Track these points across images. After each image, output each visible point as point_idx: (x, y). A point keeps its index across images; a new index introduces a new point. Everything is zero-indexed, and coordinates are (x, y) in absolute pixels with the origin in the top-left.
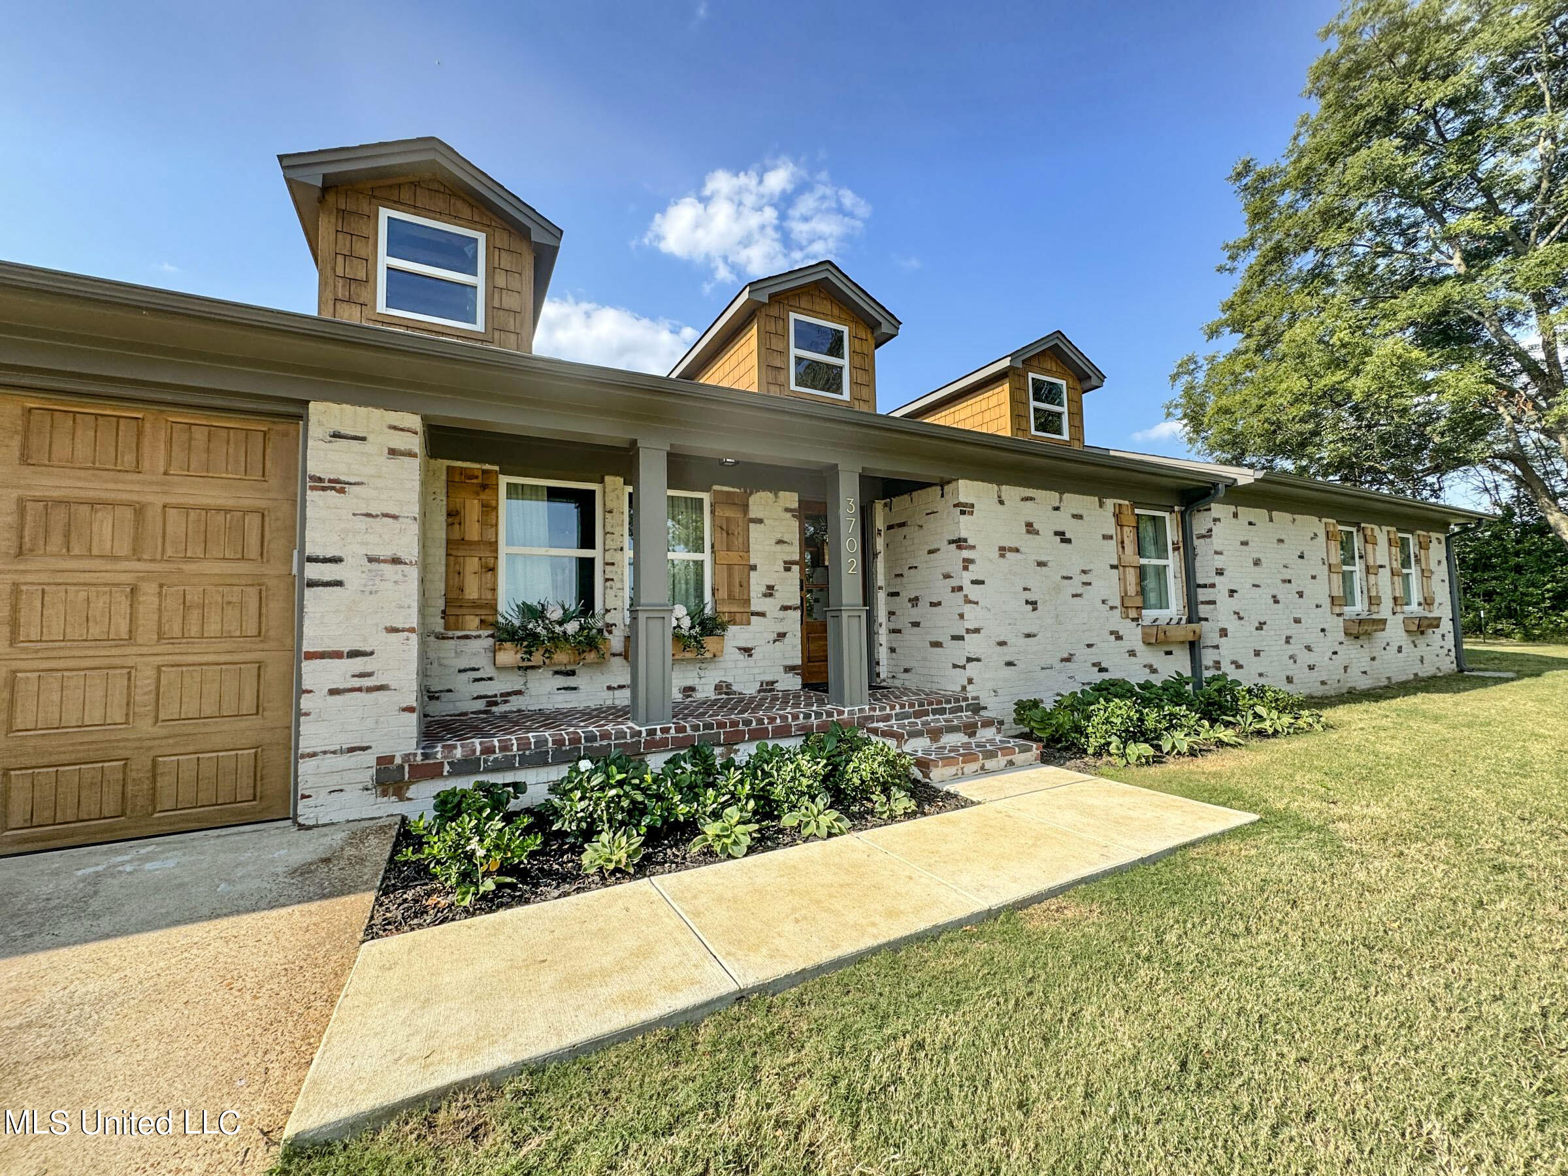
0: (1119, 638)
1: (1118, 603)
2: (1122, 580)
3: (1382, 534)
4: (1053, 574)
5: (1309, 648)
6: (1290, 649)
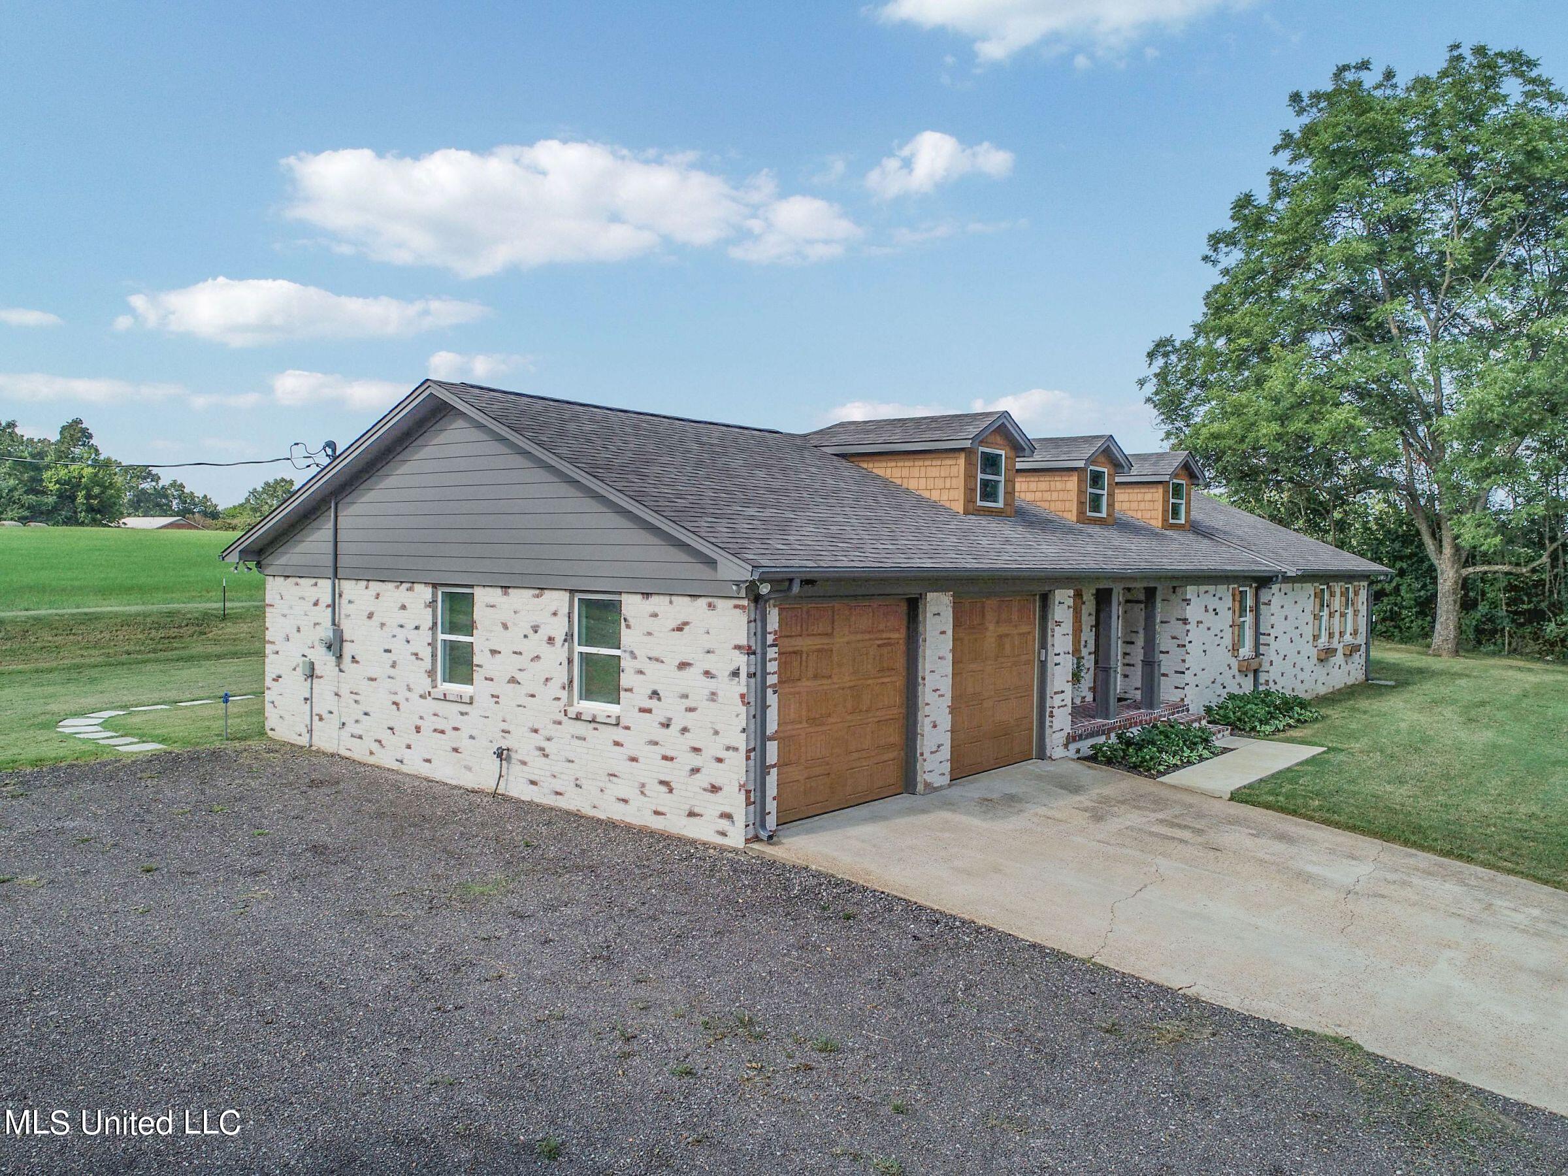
0: (1230, 668)
1: (1231, 647)
2: (1232, 633)
3: (1337, 588)
4: (1212, 634)
5: (1302, 670)
6: (1295, 671)
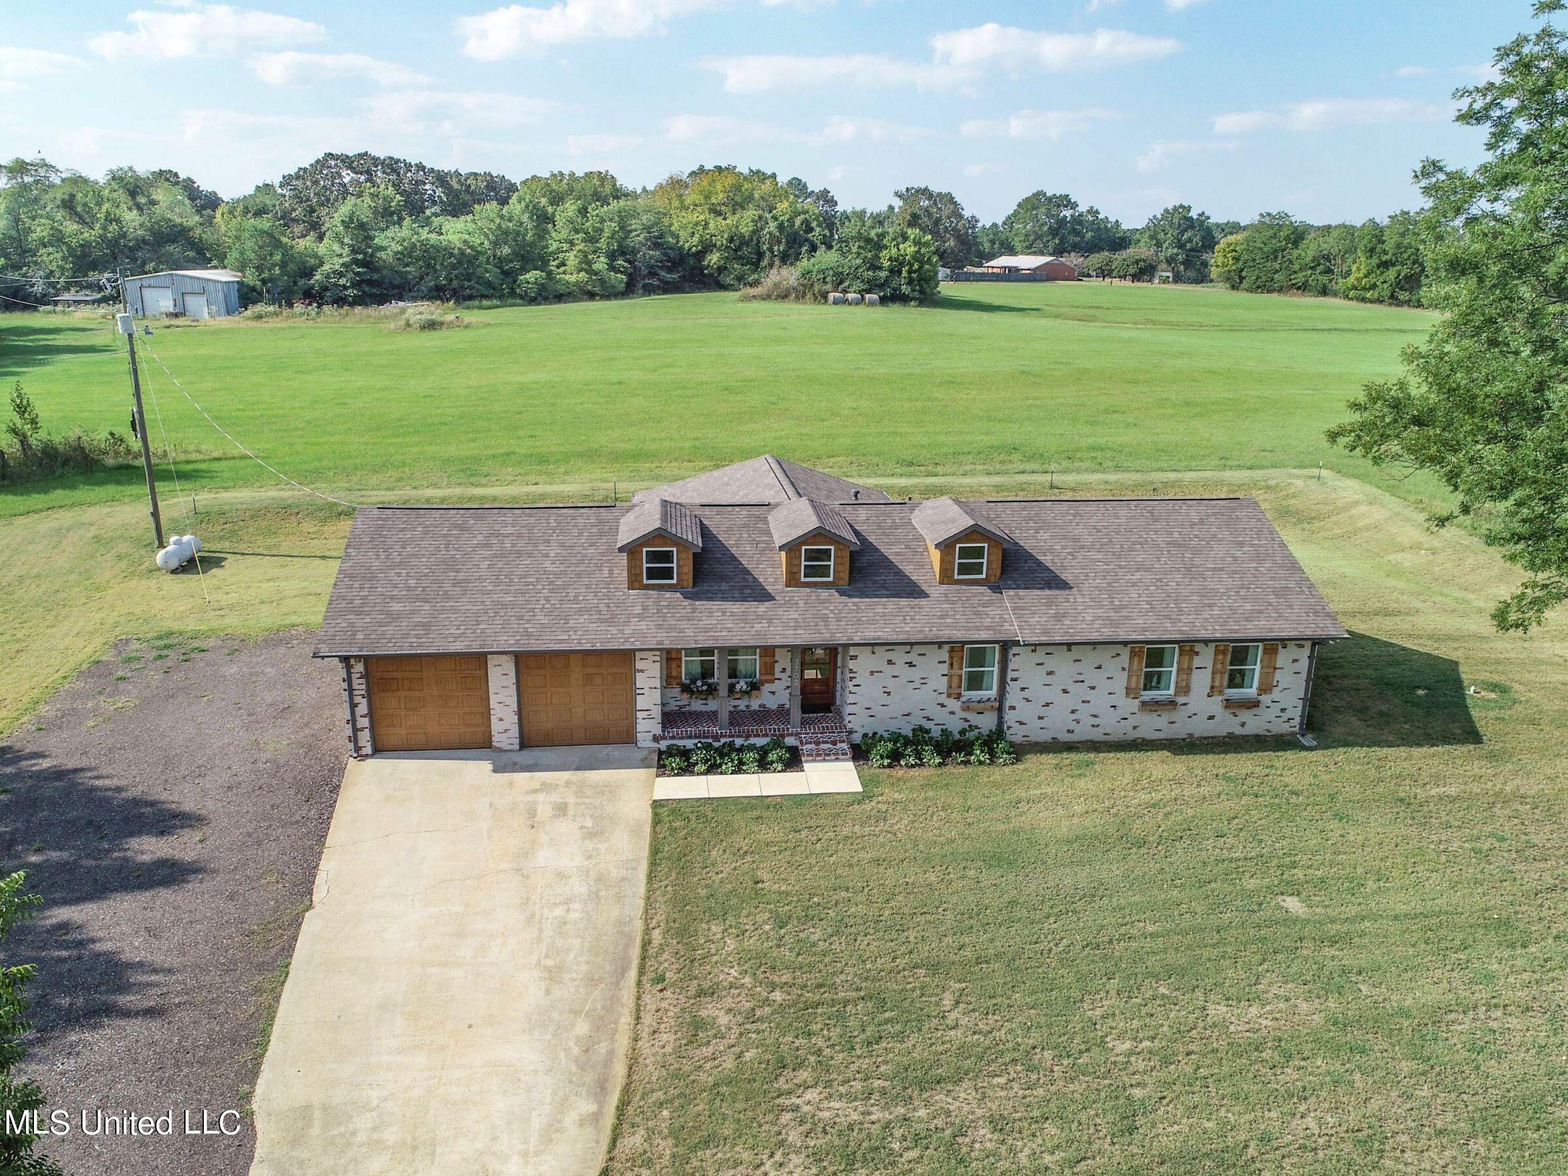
0: (943, 706)
1: (945, 691)
2: (950, 682)
4: (903, 680)
5: (1095, 716)
6: (1074, 716)
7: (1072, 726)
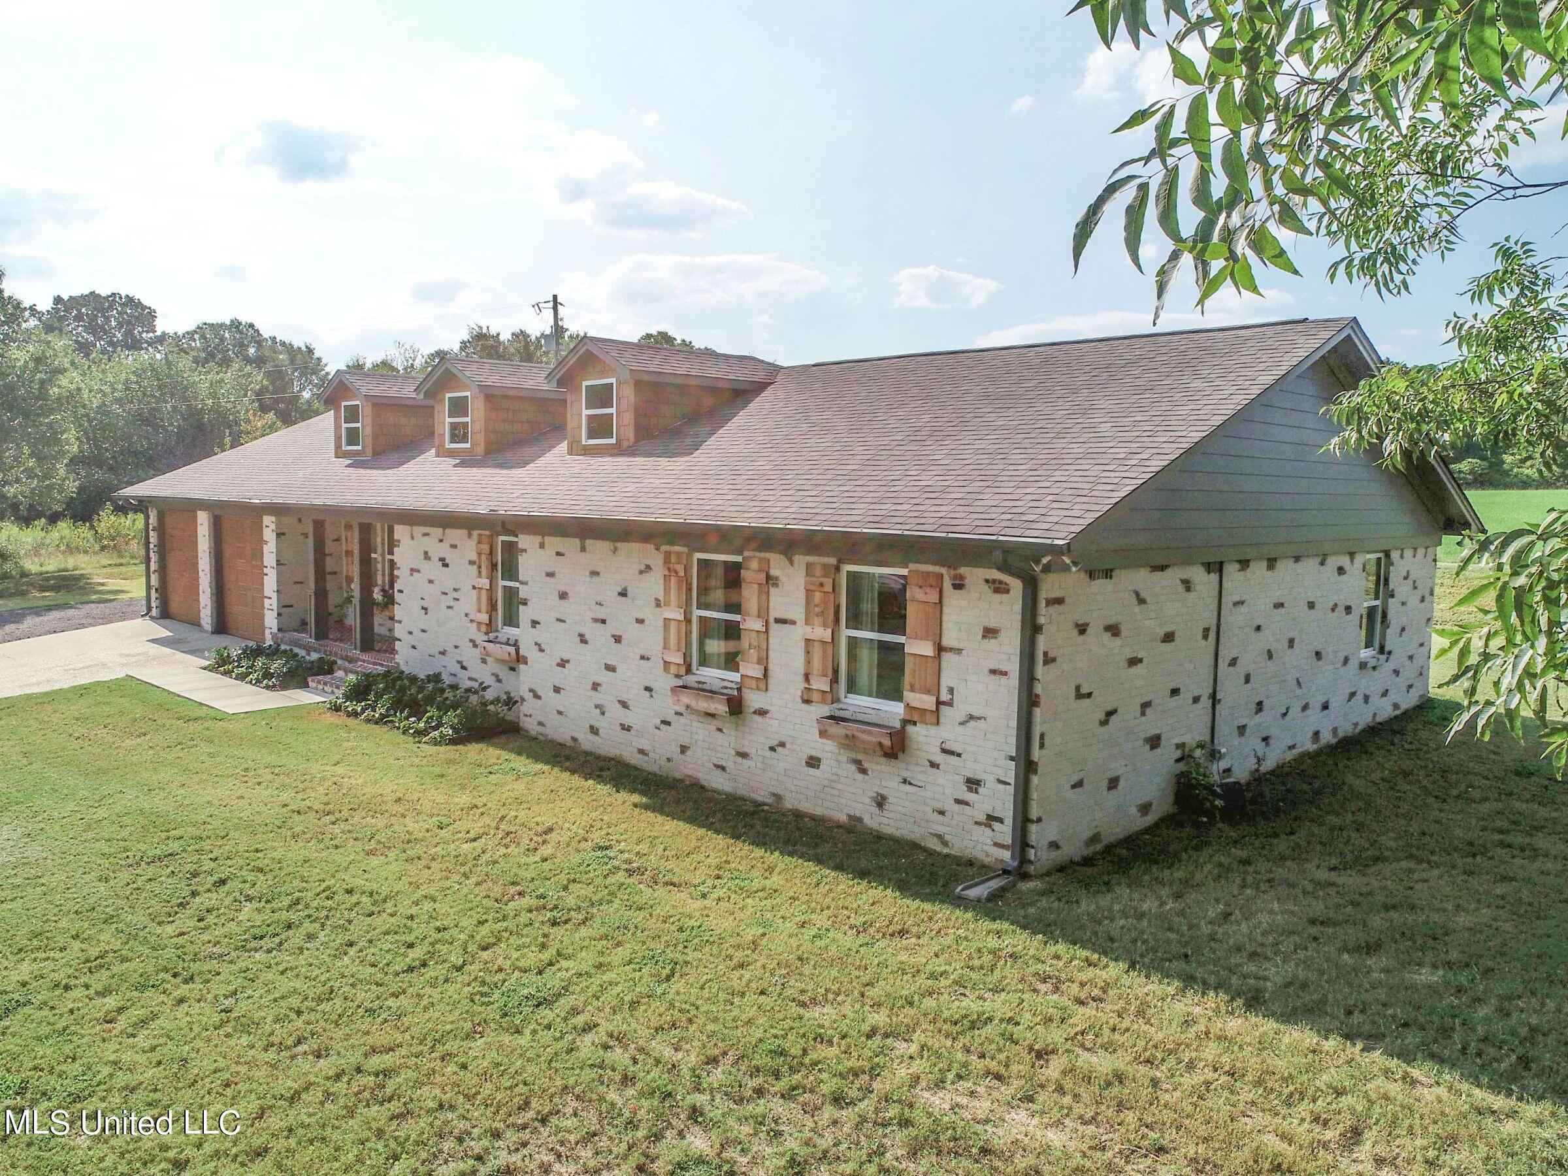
0: (475, 646)
2: (479, 600)
4: (435, 590)
5: (624, 704)
6: (598, 698)
7: (596, 719)
